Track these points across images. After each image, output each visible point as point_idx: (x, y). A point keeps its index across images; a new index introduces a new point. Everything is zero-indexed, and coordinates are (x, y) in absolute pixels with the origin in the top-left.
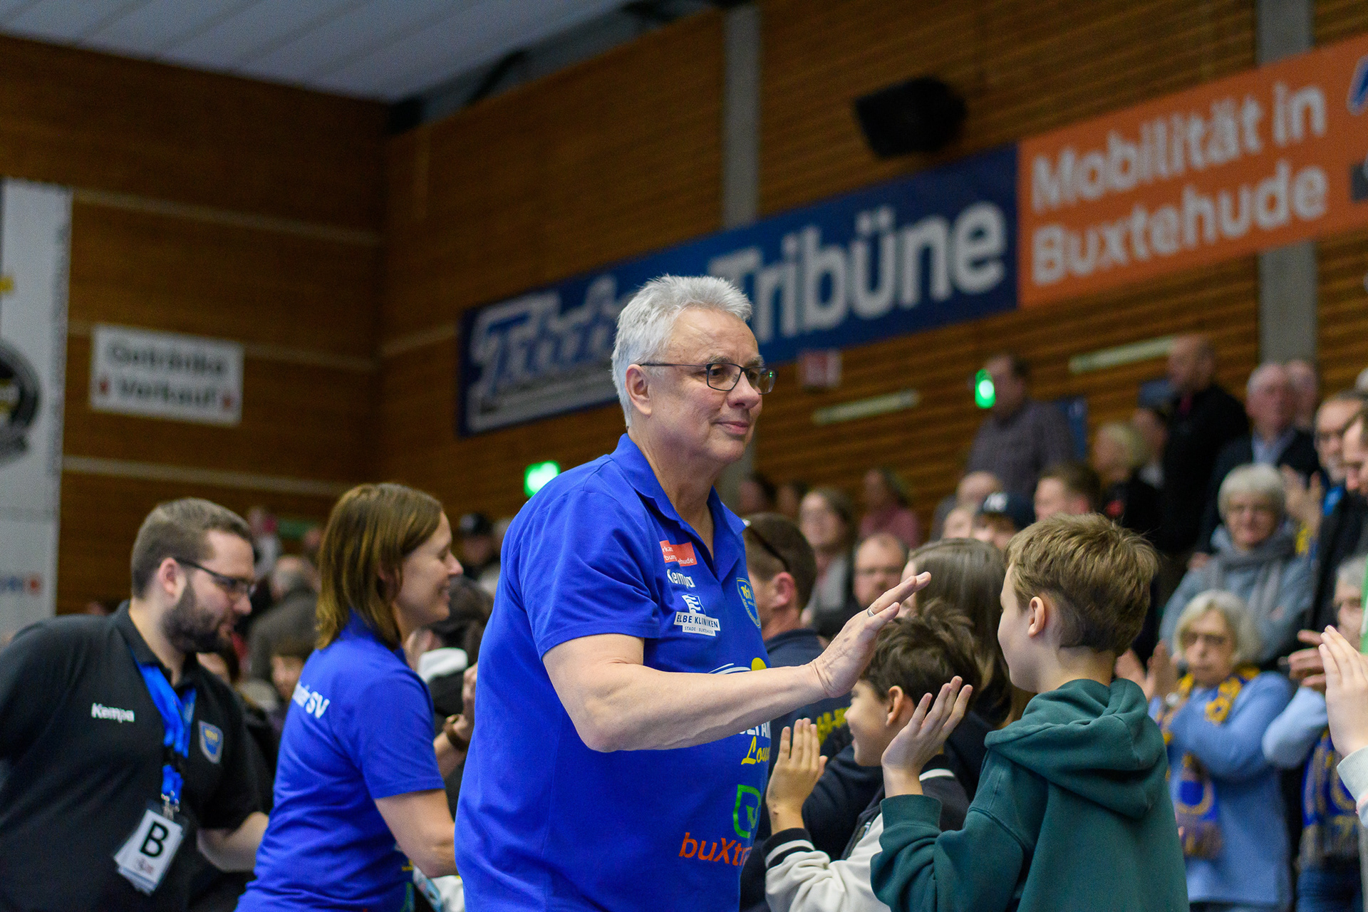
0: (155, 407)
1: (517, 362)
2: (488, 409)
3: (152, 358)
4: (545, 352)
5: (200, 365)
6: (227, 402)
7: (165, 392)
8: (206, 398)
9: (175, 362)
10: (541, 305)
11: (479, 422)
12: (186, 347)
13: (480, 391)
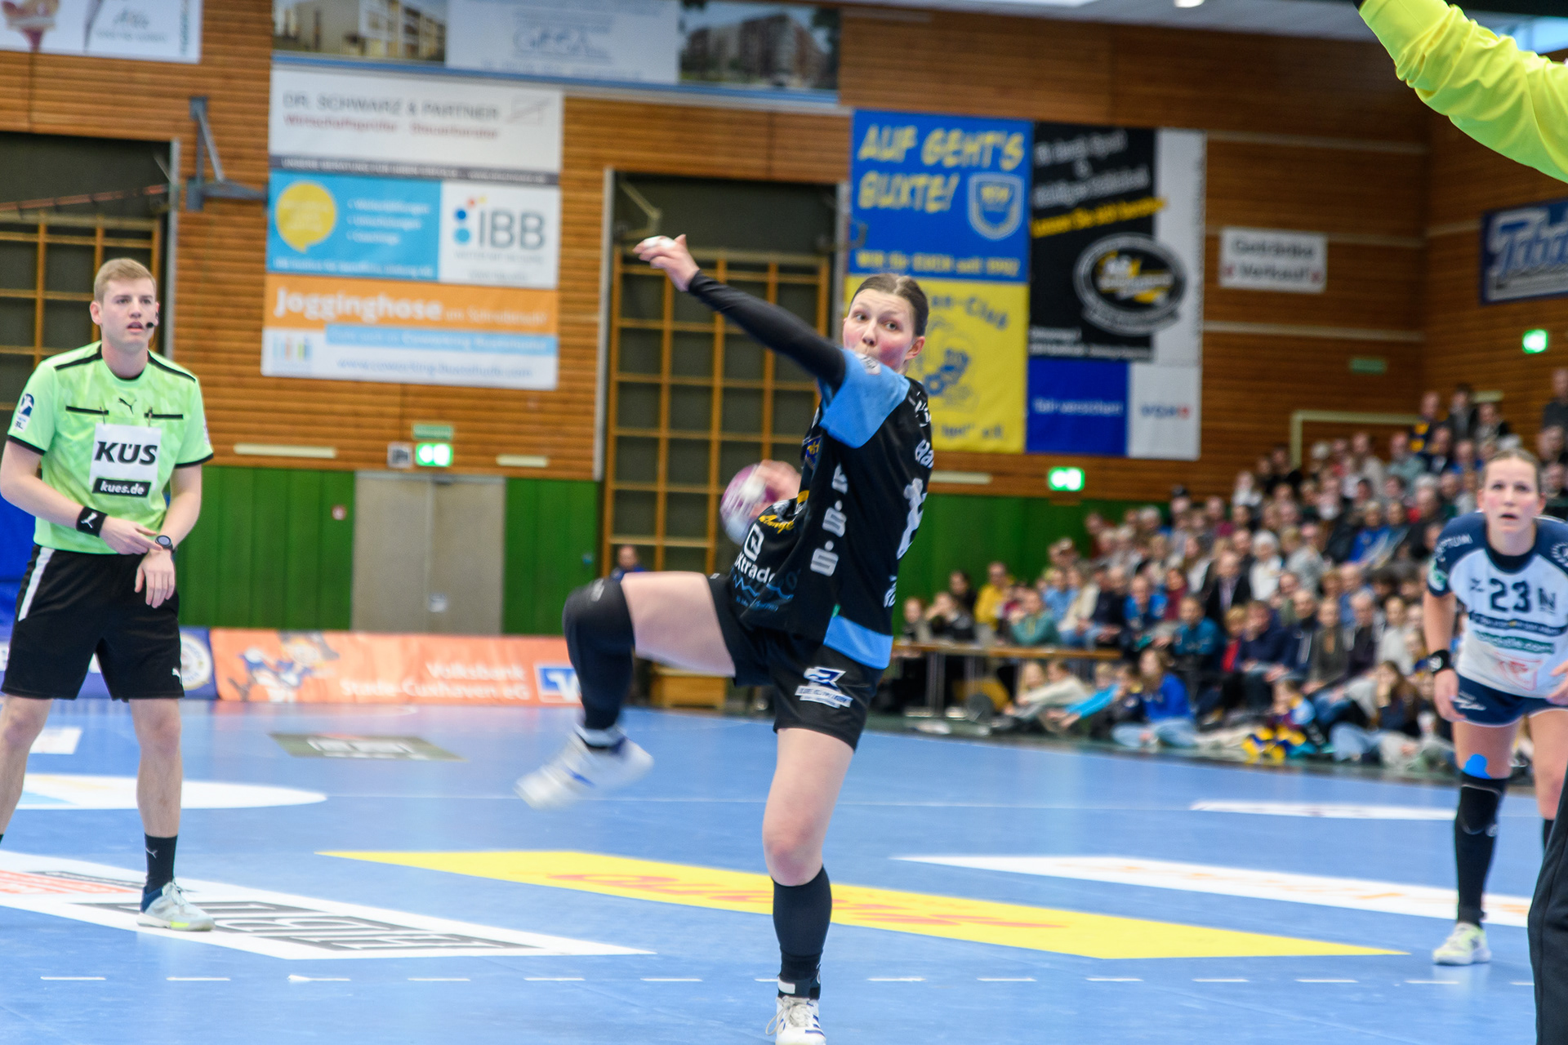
0: (1265, 283)
1: (1520, 254)
2: (1500, 287)
3: (1261, 248)
4: (1538, 251)
5: (1295, 251)
6: (1315, 277)
7: (1271, 272)
8: (1300, 275)
9: (1279, 250)
10: (1536, 216)
11: (1495, 295)
12: (1286, 239)
13: (1495, 272)
